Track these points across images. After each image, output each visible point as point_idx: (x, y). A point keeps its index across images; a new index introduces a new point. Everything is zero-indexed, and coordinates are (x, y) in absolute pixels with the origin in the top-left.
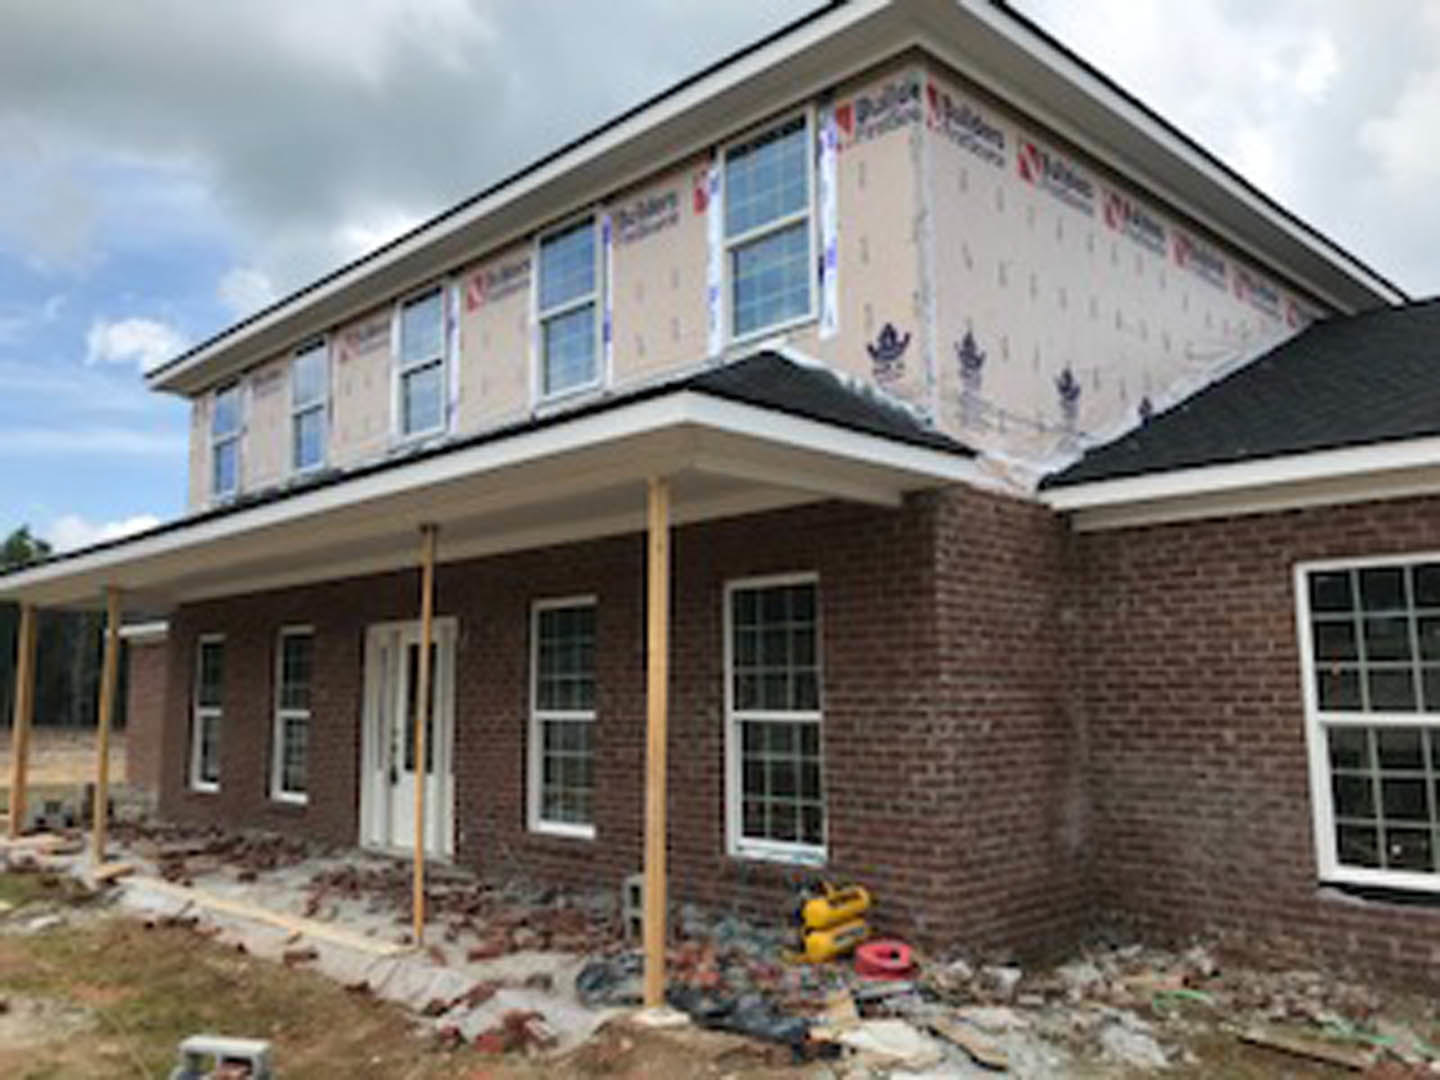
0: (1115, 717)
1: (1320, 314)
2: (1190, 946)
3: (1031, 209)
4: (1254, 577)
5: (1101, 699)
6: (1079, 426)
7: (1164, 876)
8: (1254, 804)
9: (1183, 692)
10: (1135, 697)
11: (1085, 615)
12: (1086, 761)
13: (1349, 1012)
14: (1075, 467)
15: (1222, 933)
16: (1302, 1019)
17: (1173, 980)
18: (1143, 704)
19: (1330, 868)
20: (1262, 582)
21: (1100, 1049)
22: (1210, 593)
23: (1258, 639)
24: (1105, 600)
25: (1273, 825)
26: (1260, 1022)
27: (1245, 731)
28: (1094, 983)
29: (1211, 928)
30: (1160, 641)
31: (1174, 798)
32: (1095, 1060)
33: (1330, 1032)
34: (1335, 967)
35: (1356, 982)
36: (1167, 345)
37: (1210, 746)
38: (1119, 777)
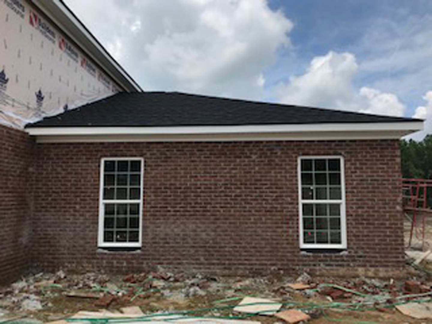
0: (43, 202)
1: (121, 90)
2: (58, 270)
3: (32, 35)
4: (90, 161)
5: (40, 196)
6: (42, 109)
7: (53, 251)
8: (82, 226)
9: (66, 194)
10: (50, 196)
11: (37, 170)
12: (32, 216)
13: (100, 283)
14: (39, 122)
15: (69, 265)
16: (86, 287)
17: (51, 282)
18: (53, 197)
19: (101, 243)
20: (92, 163)
21: (20, 307)
22: (77, 164)
23: (88, 179)
24: (44, 165)
25: (87, 232)
26: (75, 290)
27: (83, 205)
28: (24, 287)
29: (66, 264)
30: (60, 179)
31: (59, 227)
32: (17, 311)
33: (94, 289)
34: (99, 271)
35: (104, 274)
36: (75, 90)
37: (71, 210)
38: (43, 221)
